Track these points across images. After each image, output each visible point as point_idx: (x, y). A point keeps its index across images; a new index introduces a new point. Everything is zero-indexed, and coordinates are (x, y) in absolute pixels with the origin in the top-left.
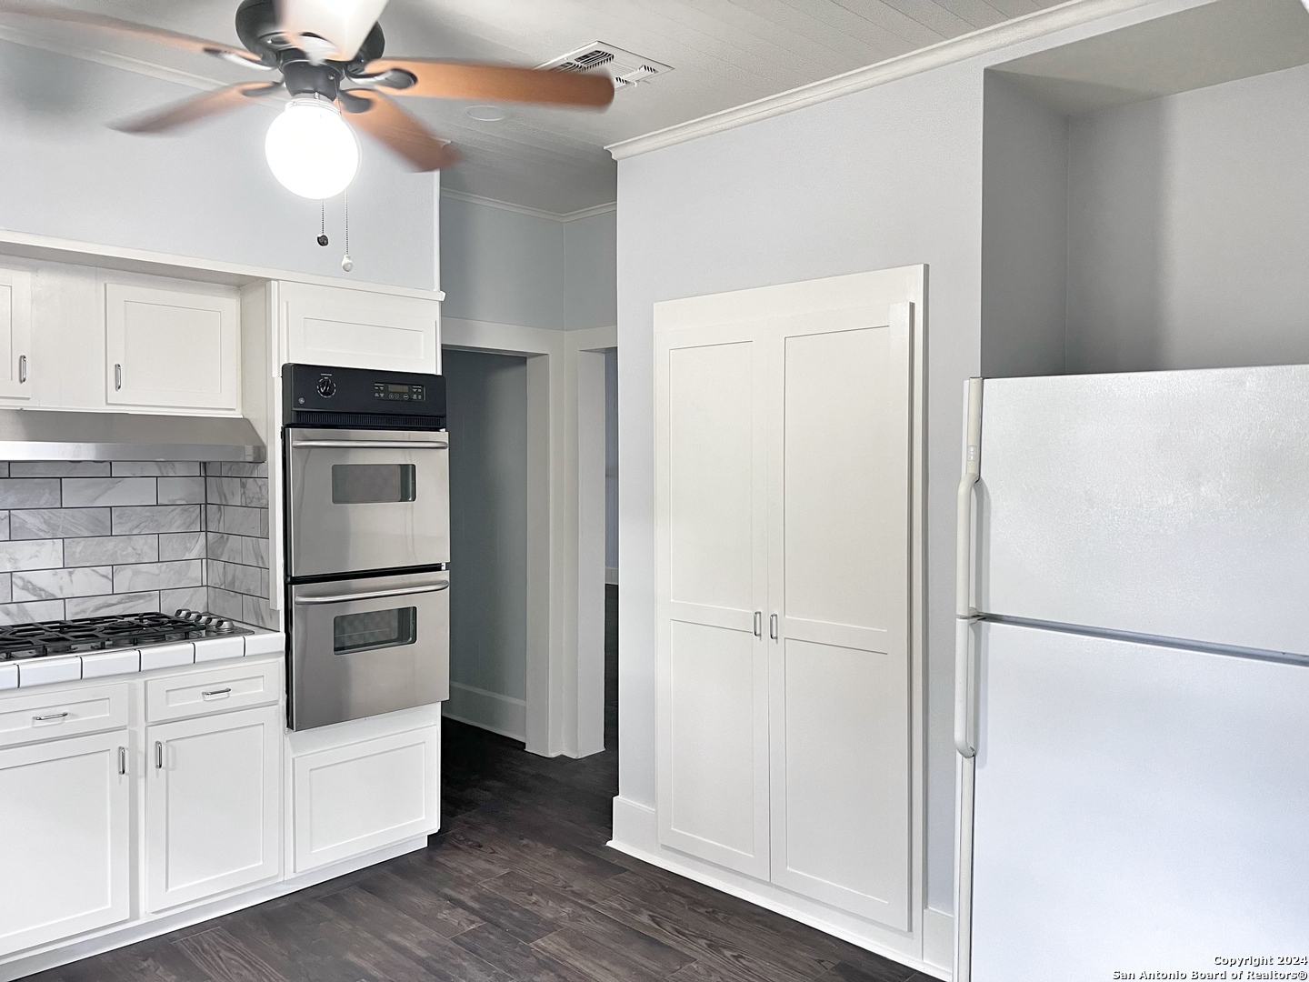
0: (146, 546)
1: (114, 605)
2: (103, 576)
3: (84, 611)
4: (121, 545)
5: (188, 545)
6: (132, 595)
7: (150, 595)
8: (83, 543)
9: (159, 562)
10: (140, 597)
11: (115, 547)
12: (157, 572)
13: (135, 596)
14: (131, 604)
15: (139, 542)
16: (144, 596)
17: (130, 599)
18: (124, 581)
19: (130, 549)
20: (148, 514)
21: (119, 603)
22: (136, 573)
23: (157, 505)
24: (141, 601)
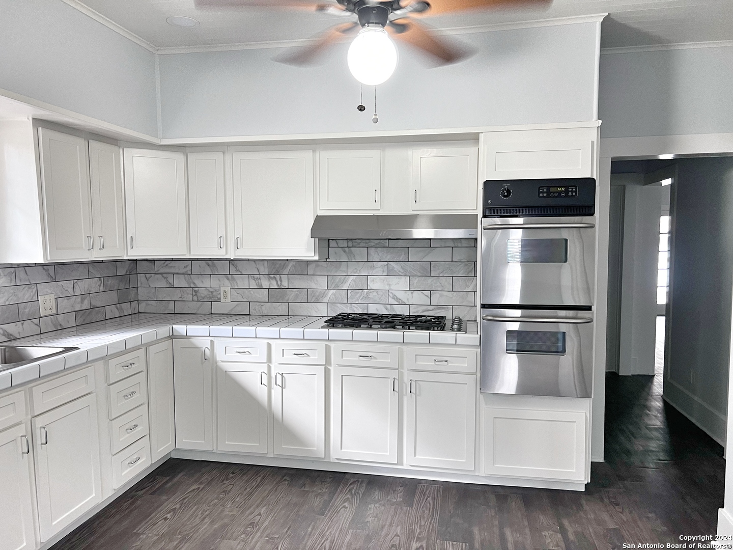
0: (446, 282)
1: (431, 310)
2: (426, 296)
3: (417, 312)
4: (435, 281)
5: (467, 283)
6: (439, 307)
7: (448, 308)
8: (417, 279)
9: (452, 291)
10: (443, 308)
11: (431, 282)
12: (451, 296)
13: (440, 307)
14: (438, 311)
15: (443, 280)
16: (445, 308)
17: (439, 309)
18: (436, 299)
19: (439, 283)
20: (447, 266)
21: (432, 310)
22: (441, 296)
23: (452, 262)
24: (443, 310)
